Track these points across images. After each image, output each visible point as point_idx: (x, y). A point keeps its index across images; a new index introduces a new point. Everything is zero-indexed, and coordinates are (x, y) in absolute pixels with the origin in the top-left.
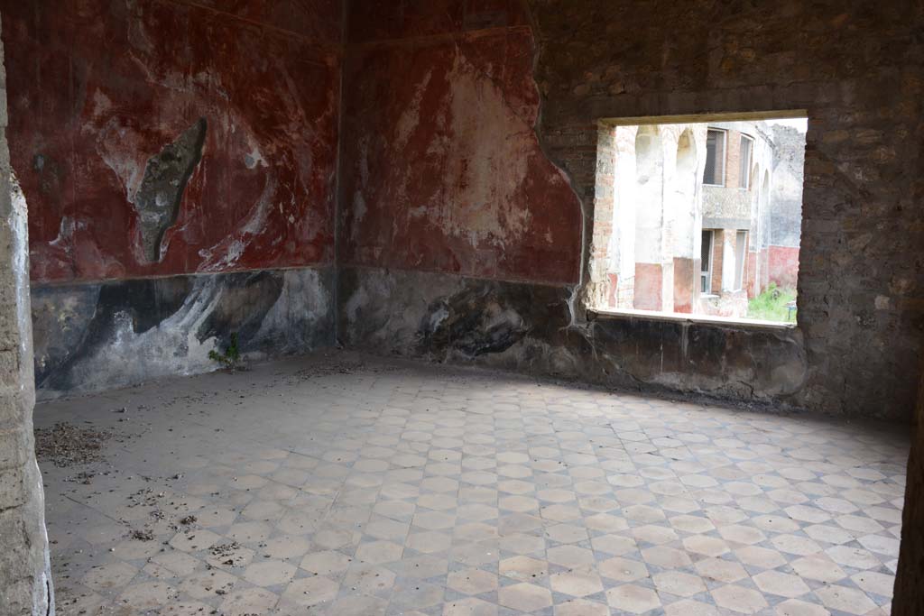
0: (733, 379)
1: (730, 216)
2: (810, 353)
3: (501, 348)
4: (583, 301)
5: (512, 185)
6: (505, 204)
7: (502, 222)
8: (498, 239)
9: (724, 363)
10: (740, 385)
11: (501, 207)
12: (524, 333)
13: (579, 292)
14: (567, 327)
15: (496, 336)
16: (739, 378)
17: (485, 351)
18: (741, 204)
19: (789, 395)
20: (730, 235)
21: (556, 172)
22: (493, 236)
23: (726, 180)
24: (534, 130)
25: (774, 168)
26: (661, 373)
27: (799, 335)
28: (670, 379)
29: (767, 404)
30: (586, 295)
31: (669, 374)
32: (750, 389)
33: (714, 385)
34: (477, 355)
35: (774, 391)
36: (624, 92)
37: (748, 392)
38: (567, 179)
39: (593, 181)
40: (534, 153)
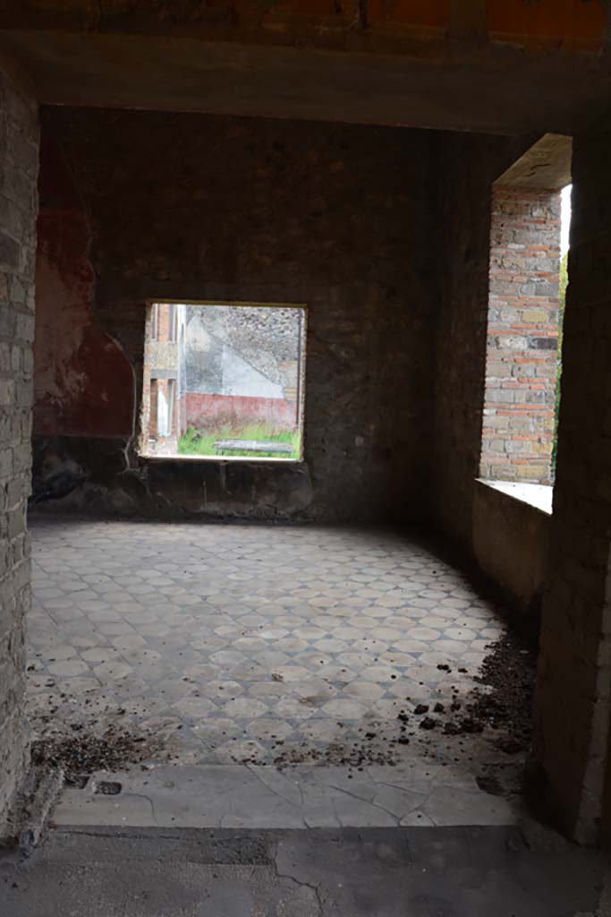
0: (261, 503)
1: (162, 367)
2: (313, 479)
3: (62, 494)
4: (135, 450)
5: (70, 351)
6: (63, 368)
7: (60, 383)
8: (55, 398)
9: (254, 492)
10: (266, 507)
11: (58, 370)
12: (83, 480)
13: (132, 443)
14: (124, 472)
15: (56, 484)
16: (265, 502)
17: (47, 498)
18: (170, 356)
19: (301, 511)
20: (162, 384)
21: (110, 341)
22: (50, 396)
23: (158, 334)
24: (89, 304)
25: (187, 323)
26: (206, 504)
27: (306, 468)
28: (213, 508)
29: (286, 519)
30: (137, 445)
31: (212, 504)
32: (273, 510)
33: (247, 509)
34: (37, 502)
35: (291, 509)
36: (168, 279)
37: (273, 513)
38: (121, 348)
39: (143, 350)
40: (89, 324)
